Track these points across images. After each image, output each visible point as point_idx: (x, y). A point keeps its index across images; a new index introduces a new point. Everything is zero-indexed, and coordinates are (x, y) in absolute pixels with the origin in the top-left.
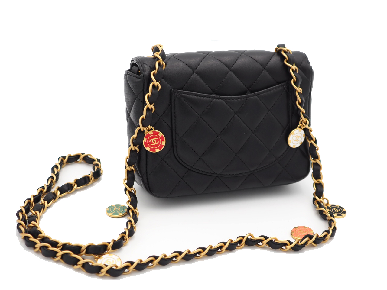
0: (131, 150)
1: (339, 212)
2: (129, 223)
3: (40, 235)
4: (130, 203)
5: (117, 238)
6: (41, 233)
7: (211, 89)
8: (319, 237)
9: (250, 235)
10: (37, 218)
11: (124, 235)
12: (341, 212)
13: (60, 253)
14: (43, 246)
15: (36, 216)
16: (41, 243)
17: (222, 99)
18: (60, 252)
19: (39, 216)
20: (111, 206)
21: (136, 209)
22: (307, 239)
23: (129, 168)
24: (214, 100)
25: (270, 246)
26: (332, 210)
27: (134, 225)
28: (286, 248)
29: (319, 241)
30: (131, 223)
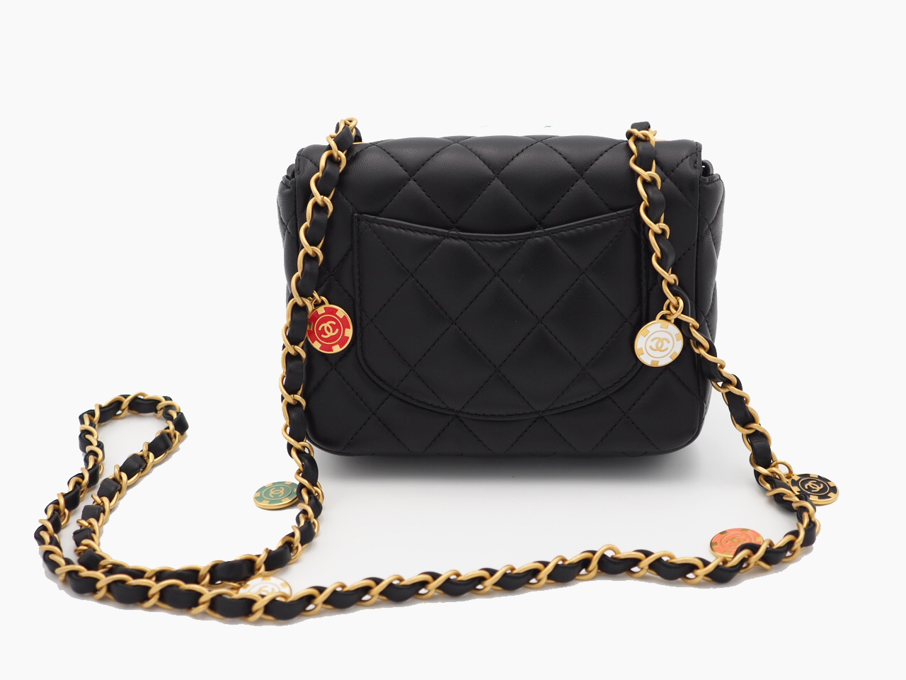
0: (288, 354)
1: (821, 491)
2: (301, 515)
3: (102, 563)
4: (301, 475)
5: (275, 545)
6: (103, 558)
7: (448, 218)
8: (775, 547)
9: (609, 549)
10: (94, 532)
11: (292, 539)
12: (826, 490)
13: (156, 587)
14: (116, 582)
15: (92, 529)
16: (106, 576)
17: (464, 240)
18: (153, 586)
19: (97, 528)
20: (264, 487)
21: (317, 486)
22: (745, 553)
23: (289, 399)
24: (446, 241)
25: (659, 573)
26: (804, 488)
27: (313, 520)
28: (697, 576)
29: (774, 557)
30: (306, 516)
